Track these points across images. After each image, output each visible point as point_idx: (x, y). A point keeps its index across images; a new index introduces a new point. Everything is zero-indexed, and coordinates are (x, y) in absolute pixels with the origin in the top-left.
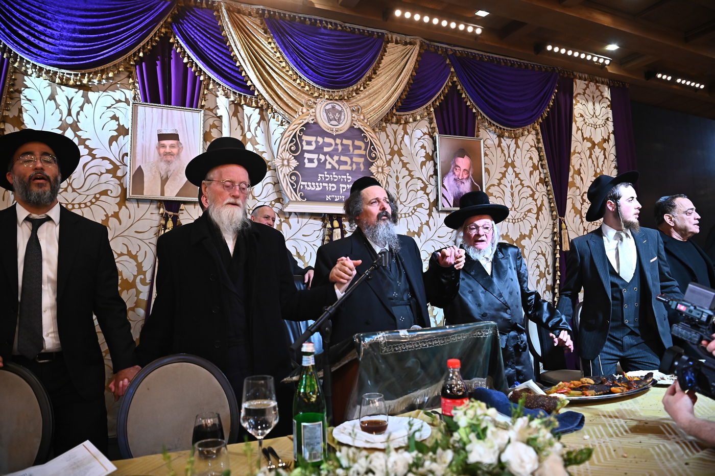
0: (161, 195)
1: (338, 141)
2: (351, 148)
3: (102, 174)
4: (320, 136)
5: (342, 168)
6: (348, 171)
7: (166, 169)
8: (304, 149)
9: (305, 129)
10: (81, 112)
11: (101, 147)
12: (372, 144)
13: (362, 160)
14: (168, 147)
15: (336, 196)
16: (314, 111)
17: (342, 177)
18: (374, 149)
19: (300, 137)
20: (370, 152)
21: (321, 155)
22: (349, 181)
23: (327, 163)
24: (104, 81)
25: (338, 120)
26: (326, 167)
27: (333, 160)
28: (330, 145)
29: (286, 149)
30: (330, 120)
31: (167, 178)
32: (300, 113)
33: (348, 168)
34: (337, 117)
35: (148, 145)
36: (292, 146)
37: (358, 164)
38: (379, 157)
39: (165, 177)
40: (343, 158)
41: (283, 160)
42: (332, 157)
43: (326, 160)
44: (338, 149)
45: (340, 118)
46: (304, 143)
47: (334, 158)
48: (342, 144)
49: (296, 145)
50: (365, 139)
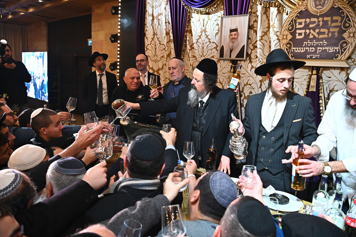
0: (230, 57)
1: (321, 19)
2: (329, 23)
3: (212, 49)
4: (308, 18)
5: (321, 36)
6: (324, 38)
7: (232, 46)
8: (297, 27)
9: (299, 15)
10: (207, 24)
11: (213, 38)
12: (347, 17)
13: (337, 30)
14: (233, 35)
15: (314, 55)
16: (306, 2)
17: (320, 42)
18: (349, 20)
19: (295, 21)
20: (345, 22)
21: (307, 30)
22: (324, 45)
23: (311, 34)
24: (214, 9)
25: (323, 4)
26: (309, 37)
27: (315, 32)
28: (314, 22)
29: (286, 29)
30: (316, 6)
31: (232, 50)
32: (297, 6)
33: (325, 36)
34: (322, 3)
35: (226, 35)
36: (289, 27)
37: (333, 33)
38: (352, 25)
39: (231, 49)
40: (322, 30)
41: (284, 36)
42: (314, 31)
43: (310, 33)
44: (320, 25)
45: (324, 3)
46: (297, 24)
47: (316, 31)
48: (323, 21)
49: (292, 26)
50: (342, 14)
